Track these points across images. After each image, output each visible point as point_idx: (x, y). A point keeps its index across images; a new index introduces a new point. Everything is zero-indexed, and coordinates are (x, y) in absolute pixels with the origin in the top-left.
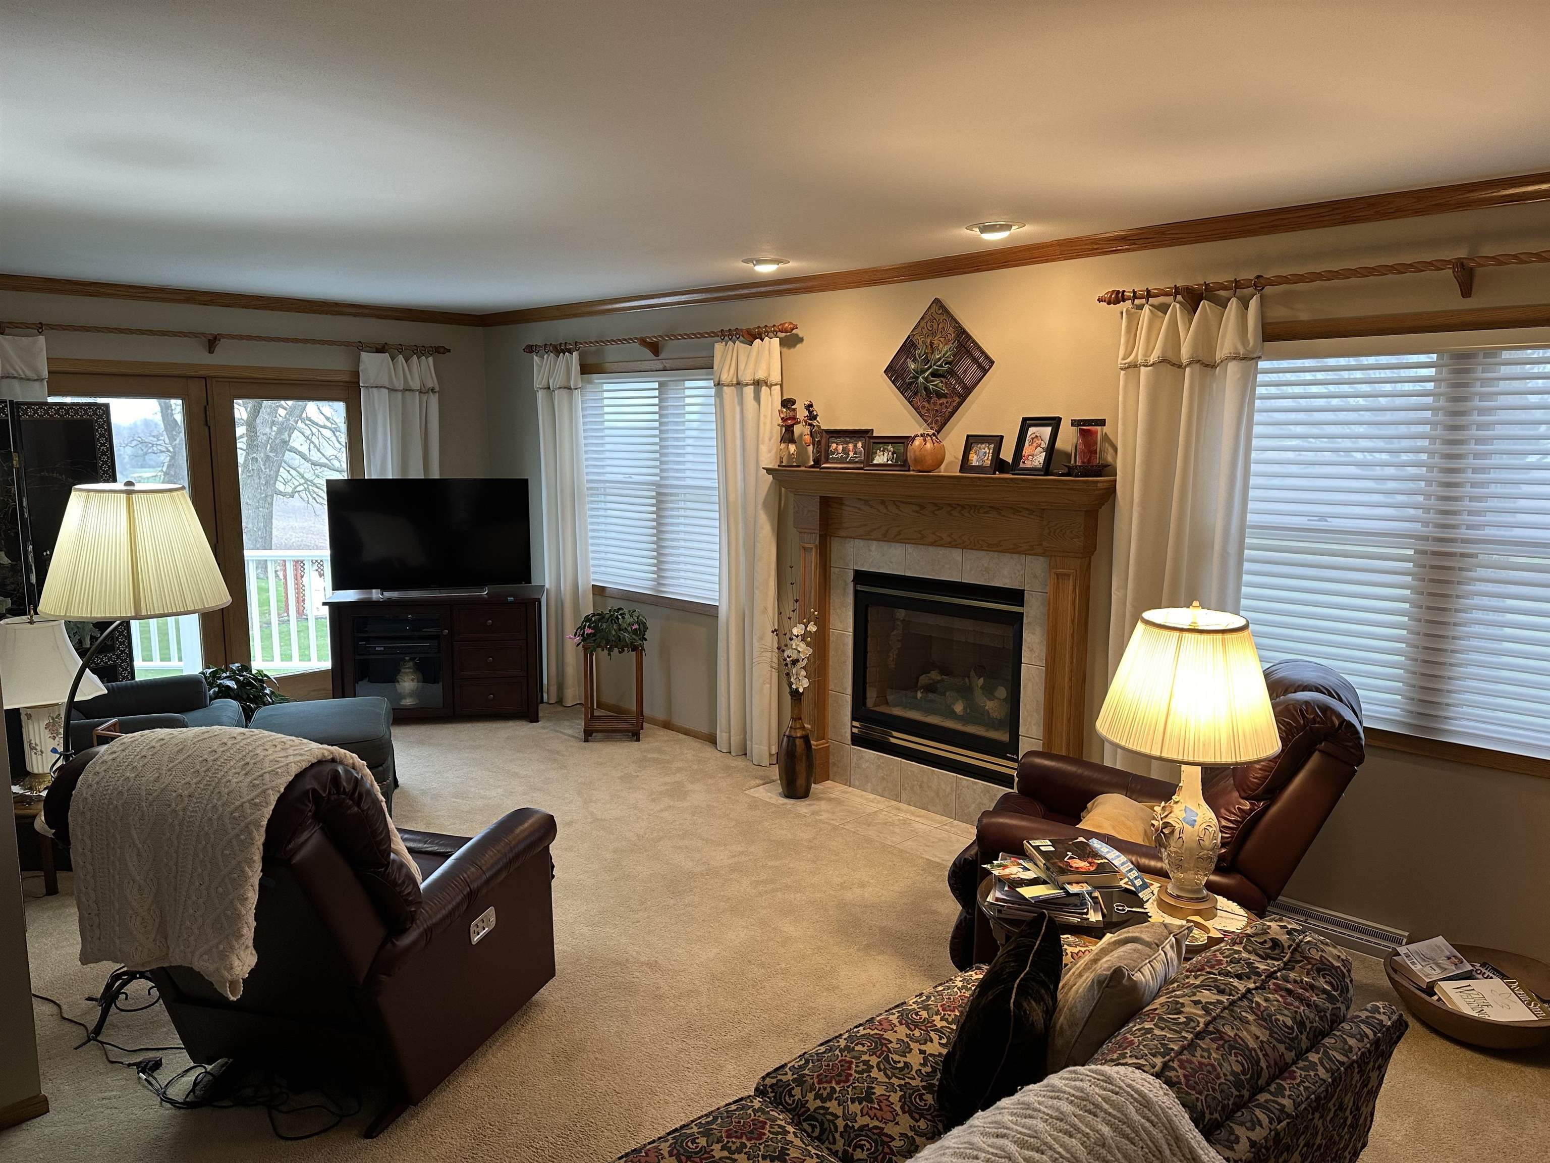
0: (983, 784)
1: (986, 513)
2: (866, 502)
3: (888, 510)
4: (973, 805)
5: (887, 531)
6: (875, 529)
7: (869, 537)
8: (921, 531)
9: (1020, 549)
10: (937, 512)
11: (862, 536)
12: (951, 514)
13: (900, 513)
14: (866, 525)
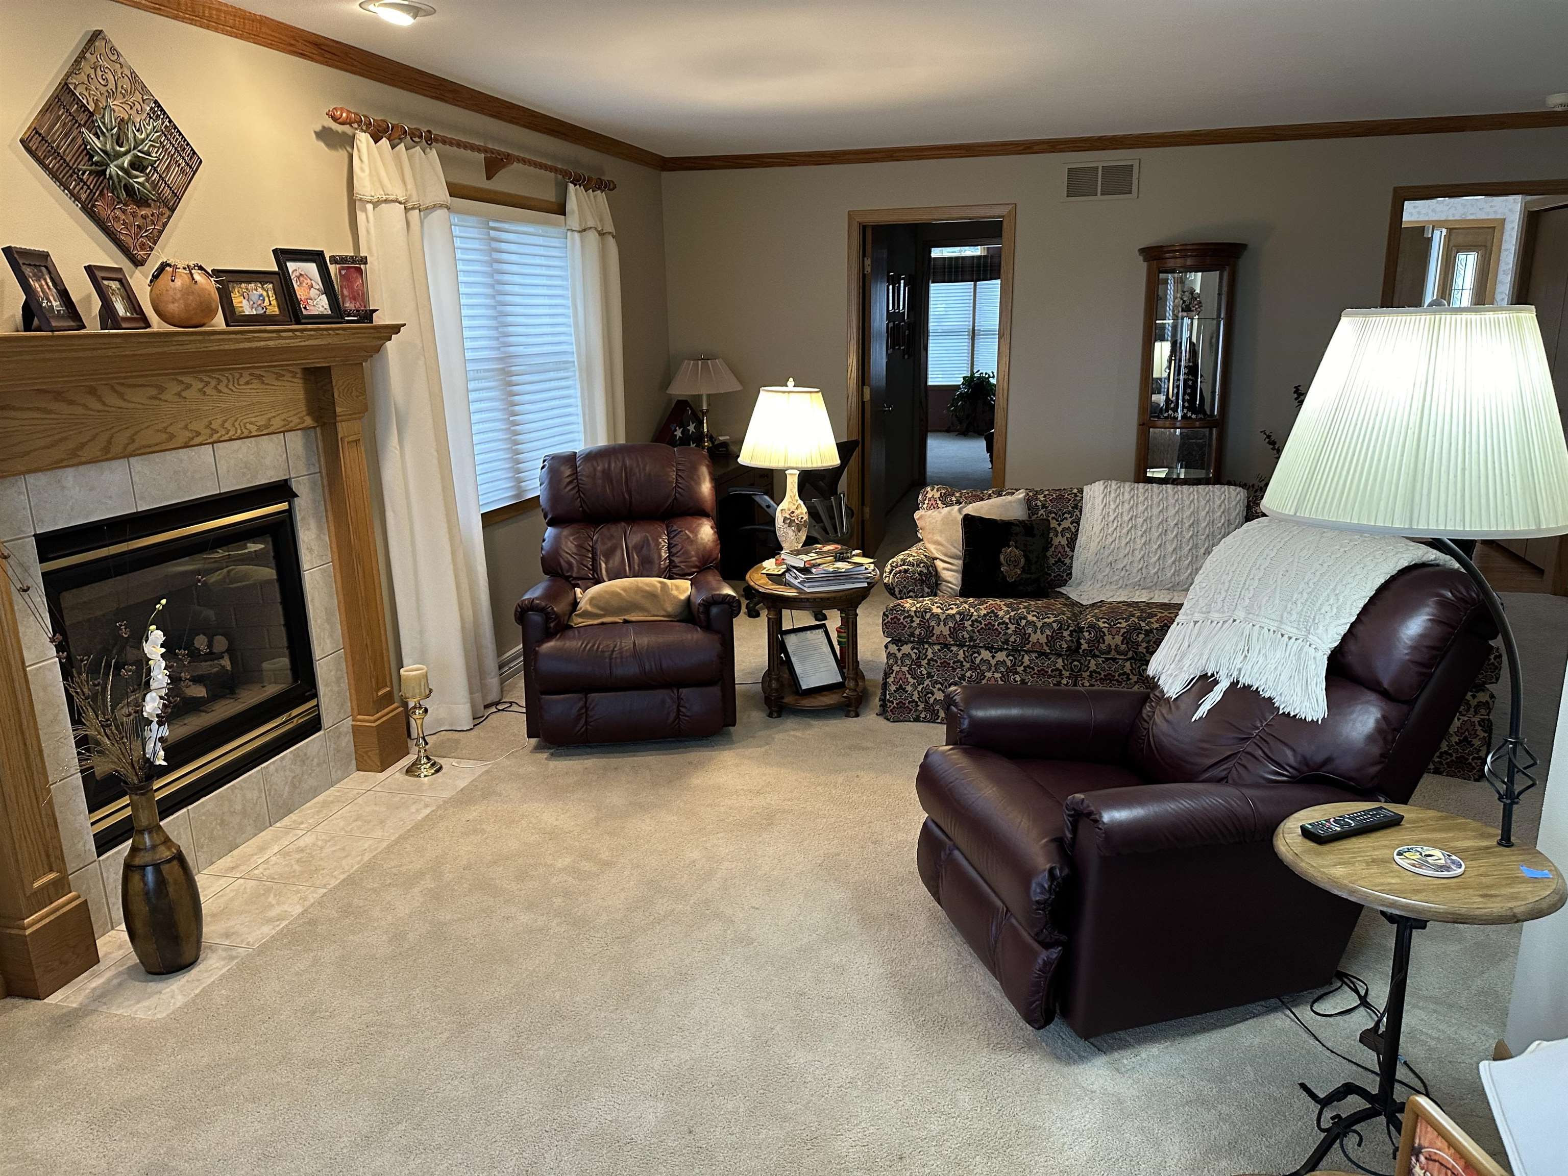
0: (291, 752)
1: (247, 383)
2: (58, 396)
3: (104, 404)
4: (287, 788)
5: (109, 442)
6: (86, 443)
7: (76, 461)
8: (166, 428)
9: (291, 425)
10: (184, 394)
11: (62, 460)
12: (205, 393)
13: (124, 404)
14: (66, 439)
